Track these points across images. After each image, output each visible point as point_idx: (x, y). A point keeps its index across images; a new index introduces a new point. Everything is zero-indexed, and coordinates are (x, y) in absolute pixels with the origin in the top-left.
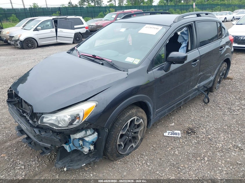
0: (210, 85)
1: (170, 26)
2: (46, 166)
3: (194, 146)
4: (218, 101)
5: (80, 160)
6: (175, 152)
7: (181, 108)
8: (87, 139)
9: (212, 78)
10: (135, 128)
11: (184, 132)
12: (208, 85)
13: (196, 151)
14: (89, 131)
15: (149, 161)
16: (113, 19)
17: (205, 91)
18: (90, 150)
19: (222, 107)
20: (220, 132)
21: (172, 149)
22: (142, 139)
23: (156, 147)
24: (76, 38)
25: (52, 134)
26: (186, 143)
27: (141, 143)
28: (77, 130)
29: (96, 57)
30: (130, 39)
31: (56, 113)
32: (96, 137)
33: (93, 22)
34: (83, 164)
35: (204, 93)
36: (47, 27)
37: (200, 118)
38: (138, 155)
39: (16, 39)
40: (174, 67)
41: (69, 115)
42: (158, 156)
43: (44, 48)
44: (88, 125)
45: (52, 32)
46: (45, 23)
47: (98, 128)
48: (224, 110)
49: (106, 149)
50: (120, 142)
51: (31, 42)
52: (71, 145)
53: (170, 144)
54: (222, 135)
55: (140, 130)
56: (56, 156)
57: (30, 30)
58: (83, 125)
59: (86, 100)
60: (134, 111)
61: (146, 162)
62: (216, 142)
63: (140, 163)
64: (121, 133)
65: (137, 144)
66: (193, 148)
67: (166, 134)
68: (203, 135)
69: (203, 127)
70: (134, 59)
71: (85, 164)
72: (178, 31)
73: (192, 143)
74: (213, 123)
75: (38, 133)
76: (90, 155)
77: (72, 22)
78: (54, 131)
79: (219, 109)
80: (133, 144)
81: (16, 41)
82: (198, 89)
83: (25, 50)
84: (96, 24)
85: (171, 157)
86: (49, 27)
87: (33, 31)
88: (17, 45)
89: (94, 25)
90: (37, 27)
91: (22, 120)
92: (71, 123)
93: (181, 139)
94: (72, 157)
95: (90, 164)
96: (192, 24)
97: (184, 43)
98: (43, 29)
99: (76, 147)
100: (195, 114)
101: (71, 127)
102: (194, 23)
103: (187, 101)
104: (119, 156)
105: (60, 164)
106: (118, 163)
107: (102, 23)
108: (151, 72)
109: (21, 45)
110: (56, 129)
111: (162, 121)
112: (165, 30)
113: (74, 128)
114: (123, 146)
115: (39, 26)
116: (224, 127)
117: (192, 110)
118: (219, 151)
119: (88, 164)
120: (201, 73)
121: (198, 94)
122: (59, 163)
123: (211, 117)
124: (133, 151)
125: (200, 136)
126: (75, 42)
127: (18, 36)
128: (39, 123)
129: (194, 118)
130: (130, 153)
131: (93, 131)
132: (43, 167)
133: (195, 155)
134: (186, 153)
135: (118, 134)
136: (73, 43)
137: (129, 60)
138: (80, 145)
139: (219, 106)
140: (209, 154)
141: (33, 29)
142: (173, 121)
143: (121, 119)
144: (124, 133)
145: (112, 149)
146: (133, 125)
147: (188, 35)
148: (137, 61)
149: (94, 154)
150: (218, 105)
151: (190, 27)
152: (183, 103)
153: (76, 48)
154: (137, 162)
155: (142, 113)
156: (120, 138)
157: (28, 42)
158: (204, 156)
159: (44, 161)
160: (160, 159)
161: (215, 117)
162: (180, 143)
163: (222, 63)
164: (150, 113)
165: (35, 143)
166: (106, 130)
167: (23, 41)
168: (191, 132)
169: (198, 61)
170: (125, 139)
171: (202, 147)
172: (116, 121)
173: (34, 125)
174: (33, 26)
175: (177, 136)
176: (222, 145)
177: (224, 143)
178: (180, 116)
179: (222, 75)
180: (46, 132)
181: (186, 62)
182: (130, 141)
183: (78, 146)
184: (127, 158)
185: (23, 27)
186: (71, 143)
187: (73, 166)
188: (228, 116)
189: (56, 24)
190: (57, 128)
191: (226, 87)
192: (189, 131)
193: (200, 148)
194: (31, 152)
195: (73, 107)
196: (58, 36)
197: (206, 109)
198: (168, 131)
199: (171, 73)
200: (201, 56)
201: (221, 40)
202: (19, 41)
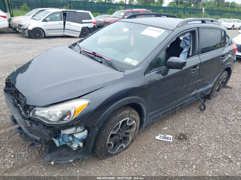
0: (208, 93)
1: (173, 31)
2: (35, 158)
3: (184, 153)
4: (215, 109)
5: (68, 155)
6: (164, 156)
7: (176, 112)
8: (76, 136)
9: (211, 86)
10: (127, 129)
11: (176, 137)
12: (206, 92)
13: (185, 158)
14: (80, 128)
15: (136, 163)
16: (121, 17)
17: (202, 98)
18: (79, 147)
19: (217, 116)
20: (212, 141)
21: (161, 153)
22: (133, 141)
23: (146, 149)
24: (83, 32)
25: (42, 127)
26: (177, 148)
27: (131, 144)
28: (68, 126)
29: (96, 54)
30: (132, 39)
31: (48, 107)
32: (86, 135)
33: (101, 18)
34: (71, 160)
35: (201, 100)
36: (55, 19)
37: (194, 125)
38: (127, 156)
39: (25, 28)
40: (172, 72)
41: (60, 111)
42: (147, 159)
43: (51, 39)
44: (78, 122)
45: (60, 24)
46: (54, 15)
47: (88, 126)
48: (219, 119)
49: (94, 147)
50: (110, 142)
51: (39, 32)
52: (61, 139)
53: (160, 148)
54: (213, 144)
55: (132, 131)
56: (46, 148)
57: (39, 20)
58: (74, 122)
59: (79, 97)
60: (127, 112)
61: (134, 164)
62: (206, 151)
63: (127, 164)
64: (111, 133)
65: (127, 145)
66: (183, 154)
67: (158, 138)
68: (194, 142)
69: (196, 134)
70: (132, 60)
71: (72, 160)
72: (181, 36)
73: (182, 149)
74: (206, 131)
75: (29, 125)
76: (79, 152)
77: (80, 16)
78: (44, 125)
79: (214, 117)
80: (123, 145)
81: (25, 30)
82: (195, 96)
83: (32, 39)
84: (104, 20)
85: (159, 161)
86: (58, 19)
87: (42, 21)
88: (25, 34)
89: (102, 21)
90: (46, 18)
91: (16, 110)
92: (62, 119)
93: (172, 144)
94: (61, 152)
95: (78, 160)
96: (196, 30)
97: (185, 48)
98: (51, 20)
99: (66, 142)
100: (189, 120)
101: (61, 122)
102: (198, 29)
103: (183, 106)
104: (108, 155)
105: (48, 158)
106: (106, 162)
107: (110, 20)
108: (149, 74)
109: (29, 34)
110: (46, 123)
111: (156, 124)
112: (167, 34)
113: (64, 124)
114: (113, 145)
115: (48, 17)
116: (217, 136)
117: (187, 116)
118: (208, 161)
119: (76, 160)
120: (200, 80)
121: (194, 100)
122: (47, 156)
123: (205, 125)
124: (122, 151)
125: (191, 143)
126: (81, 36)
127: (27, 25)
128: (31, 115)
129: (188, 124)
130: (119, 153)
131: (83, 128)
132: (32, 158)
133: (184, 162)
134: (175, 159)
135: (108, 133)
136: (80, 37)
137: (128, 60)
138: (70, 141)
139: (214, 115)
140: (198, 162)
141: (42, 20)
142: (167, 125)
143: (113, 119)
144: (115, 133)
145: (101, 147)
146: (124, 126)
147: (191, 41)
148: (135, 63)
149: (82, 151)
150: (213, 113)
151: (193, 33)
152: (178, 108)
153: (78, 43)
154: (125, 163)
155: (135, 115)
156: (110, 138)
157: (36, 32)
158: (193, 164)
159: (33, 152)
160: (148, 162)
161: (209, 126)
162: (171, 148)
163: (223, 72)
164: (144, 115)
165: (26, 135)
166: (97, 129)
167: (32, 30)
168: (182, 138)
169: (198, 67)
170: (116, 139)
171: (191, 155)
172: (108, 120)
173: (26, 117)
174: (42, 17)
175: (169, 140)
176: (212, 154)
177: (214, 153)
178: (174, 121)
179: (222, 83)
180: (37, 125)
181: (184, 68)
182: (121, 141)
183: (68, 141)
184: (116, 158)
185: (33, 17)
186: (61, 138)
187: (61, 161)
188: (222, 126)
189: (65, 16)
190: (48, 123)
191: (225, 96)
192: (181, 137)
193: (189, 155)
194: (23, 142)
195: (65, 103)
196: (65, 28)
197: (201, 116)
198: (160, 135)
199: (169, 78)
200: (201, 63)
201: (223, 49)
202: (27, 30)
